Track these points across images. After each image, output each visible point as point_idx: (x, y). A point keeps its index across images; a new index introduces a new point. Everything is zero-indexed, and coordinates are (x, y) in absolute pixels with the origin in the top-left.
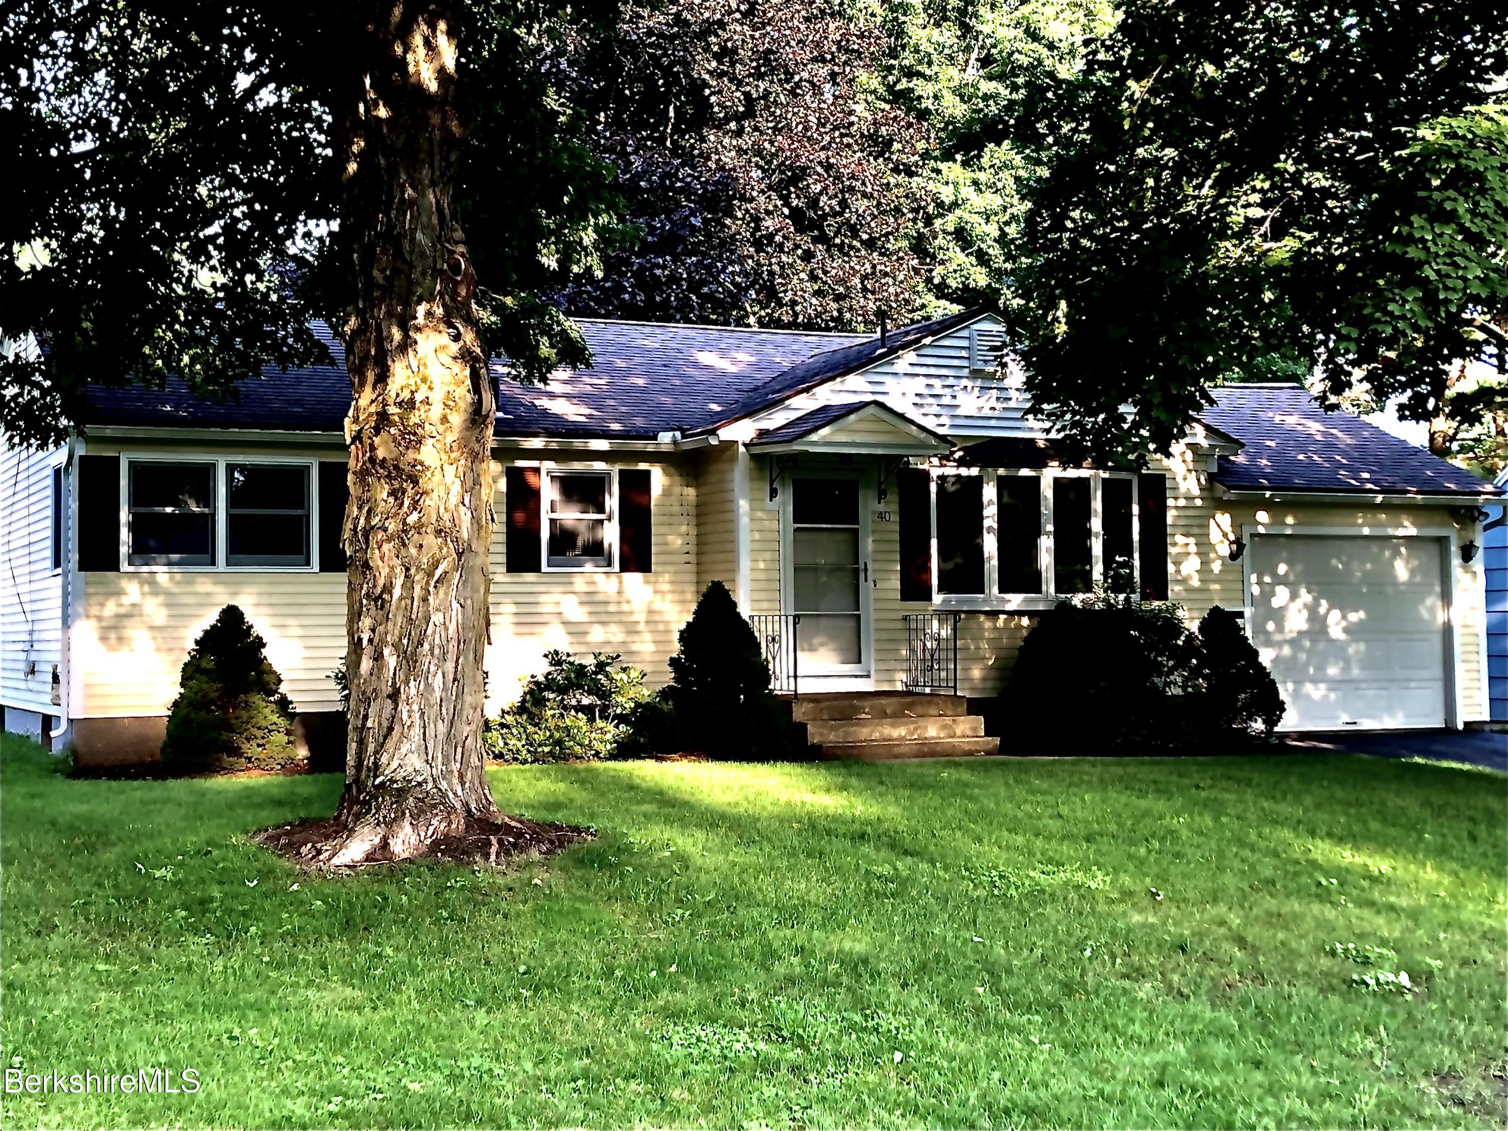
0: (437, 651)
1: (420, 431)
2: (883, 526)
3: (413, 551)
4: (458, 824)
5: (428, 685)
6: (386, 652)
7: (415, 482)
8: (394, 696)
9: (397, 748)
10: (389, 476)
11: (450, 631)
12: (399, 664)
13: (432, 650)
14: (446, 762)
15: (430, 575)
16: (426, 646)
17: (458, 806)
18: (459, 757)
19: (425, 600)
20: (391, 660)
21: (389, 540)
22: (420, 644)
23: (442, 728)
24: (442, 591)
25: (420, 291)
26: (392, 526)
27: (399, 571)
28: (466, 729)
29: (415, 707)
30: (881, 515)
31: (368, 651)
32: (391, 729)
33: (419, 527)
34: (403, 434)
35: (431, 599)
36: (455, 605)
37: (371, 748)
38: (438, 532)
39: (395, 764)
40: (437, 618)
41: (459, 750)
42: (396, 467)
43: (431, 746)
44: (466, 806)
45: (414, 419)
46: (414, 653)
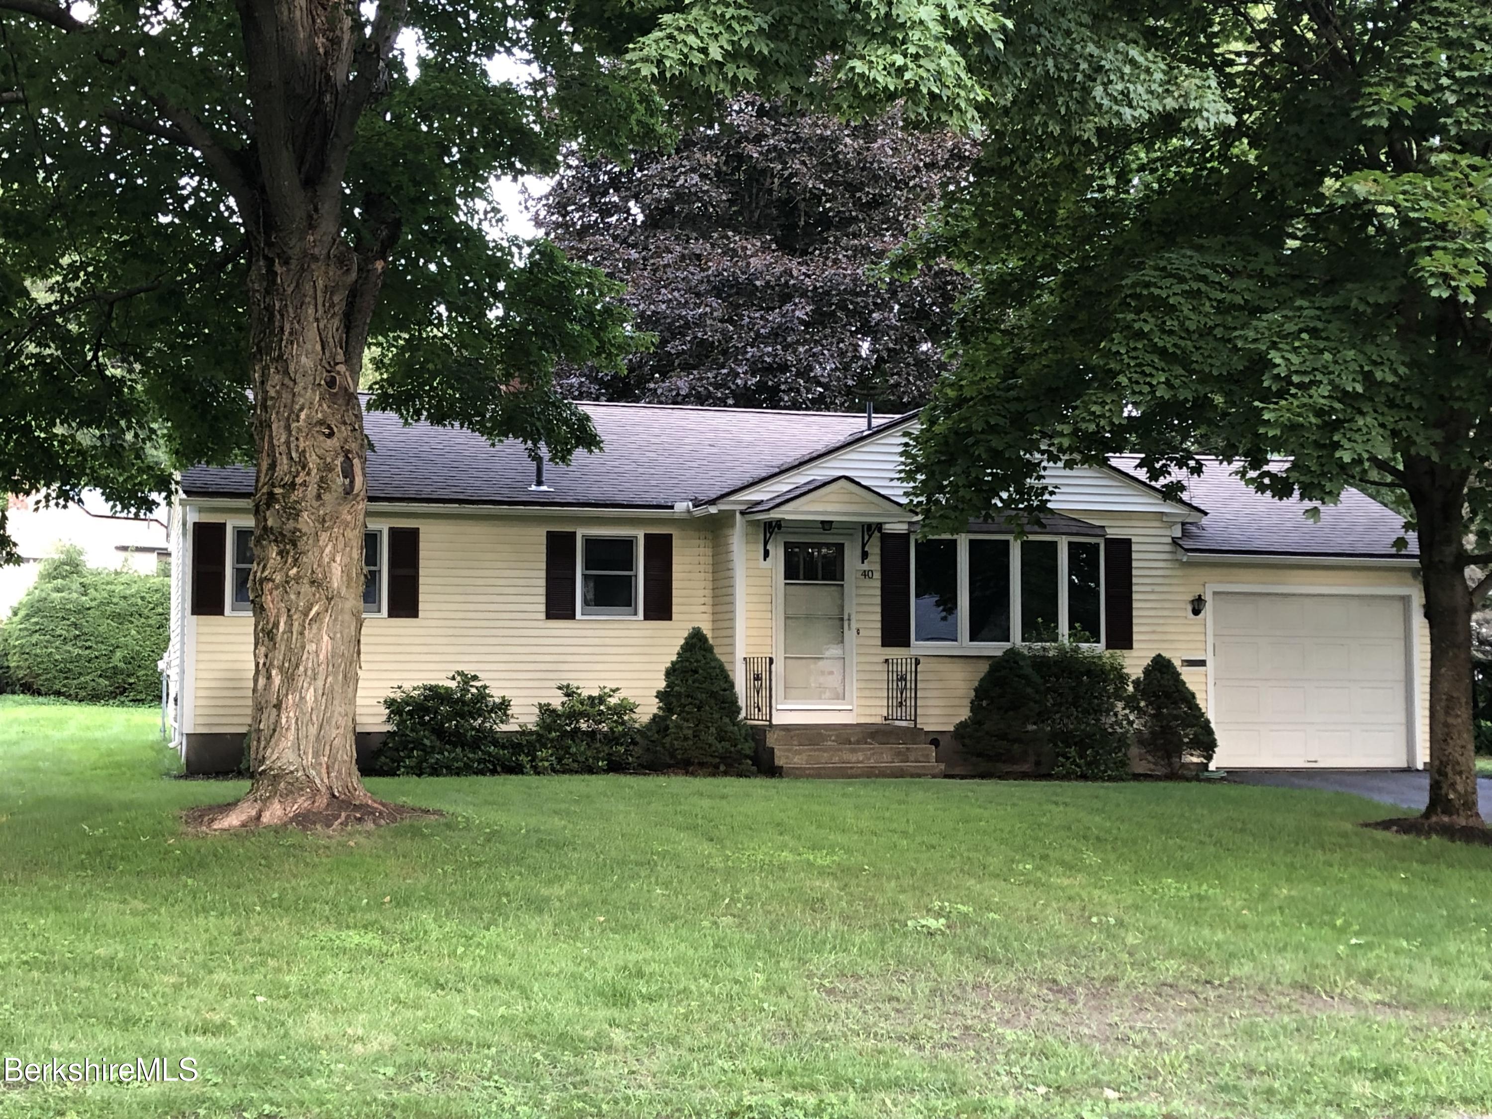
0: (309, 672)
1: (298, 506)
2: (867, 582)
3: (293, 597)
4: (322, 801)
5: (301, 698)
6: (274, 672)
7: (295, 545)
8: (278, 706)
9: (277, 745)
10: (276, 541)
11: (321, 657)
12: (282, 681)
13: (306, 671)
14: (316, 755)
15: (306, 615)
16: (301, 668)
17: (323, 790)
18: (327, 752)
19: (302, 633)
20: (277, 679)
21: (277, 588)
22: (297, 666)
23: (313, 730)
24: (315, 627)
25: (302, 401)
26: (278, 578)
27: (284, 610)
28: (334, 733)
29: (292, 714)
30: (865, 574)
31: (263, 672)
32: (274, 730)
33: (298, 579)
34: (284, 508)
35: (306, 632)
36: (326, 638)
37: (263, 744)
38: (313, 583)
39: (274, 757)
40: (311, 647)
41: (327, 748)
42: (281, 533)
43: (303, 742)
44: (330, 788)
45: (293, 498)
46: (293, 674)
